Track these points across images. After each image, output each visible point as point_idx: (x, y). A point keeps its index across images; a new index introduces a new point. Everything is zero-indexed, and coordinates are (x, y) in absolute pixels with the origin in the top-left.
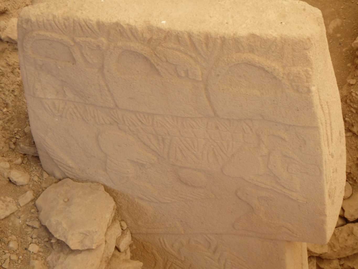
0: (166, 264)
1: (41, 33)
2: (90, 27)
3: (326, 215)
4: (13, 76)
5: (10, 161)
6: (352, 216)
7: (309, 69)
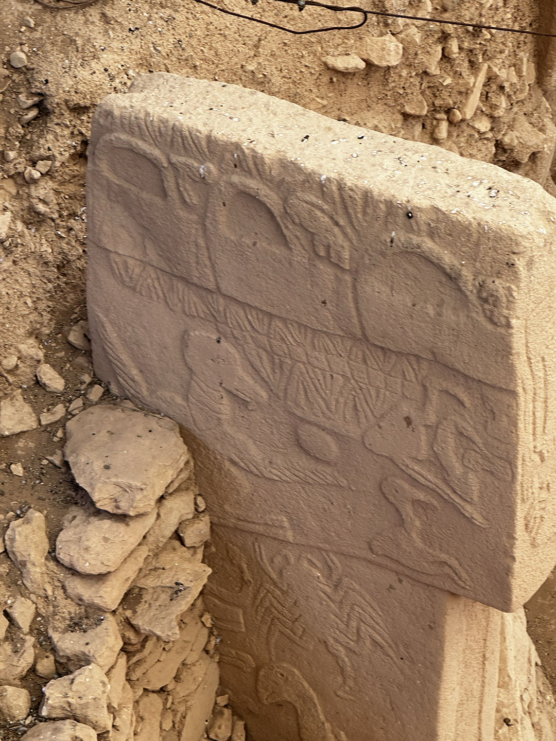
1: (123, 137)
2: (196, 142)
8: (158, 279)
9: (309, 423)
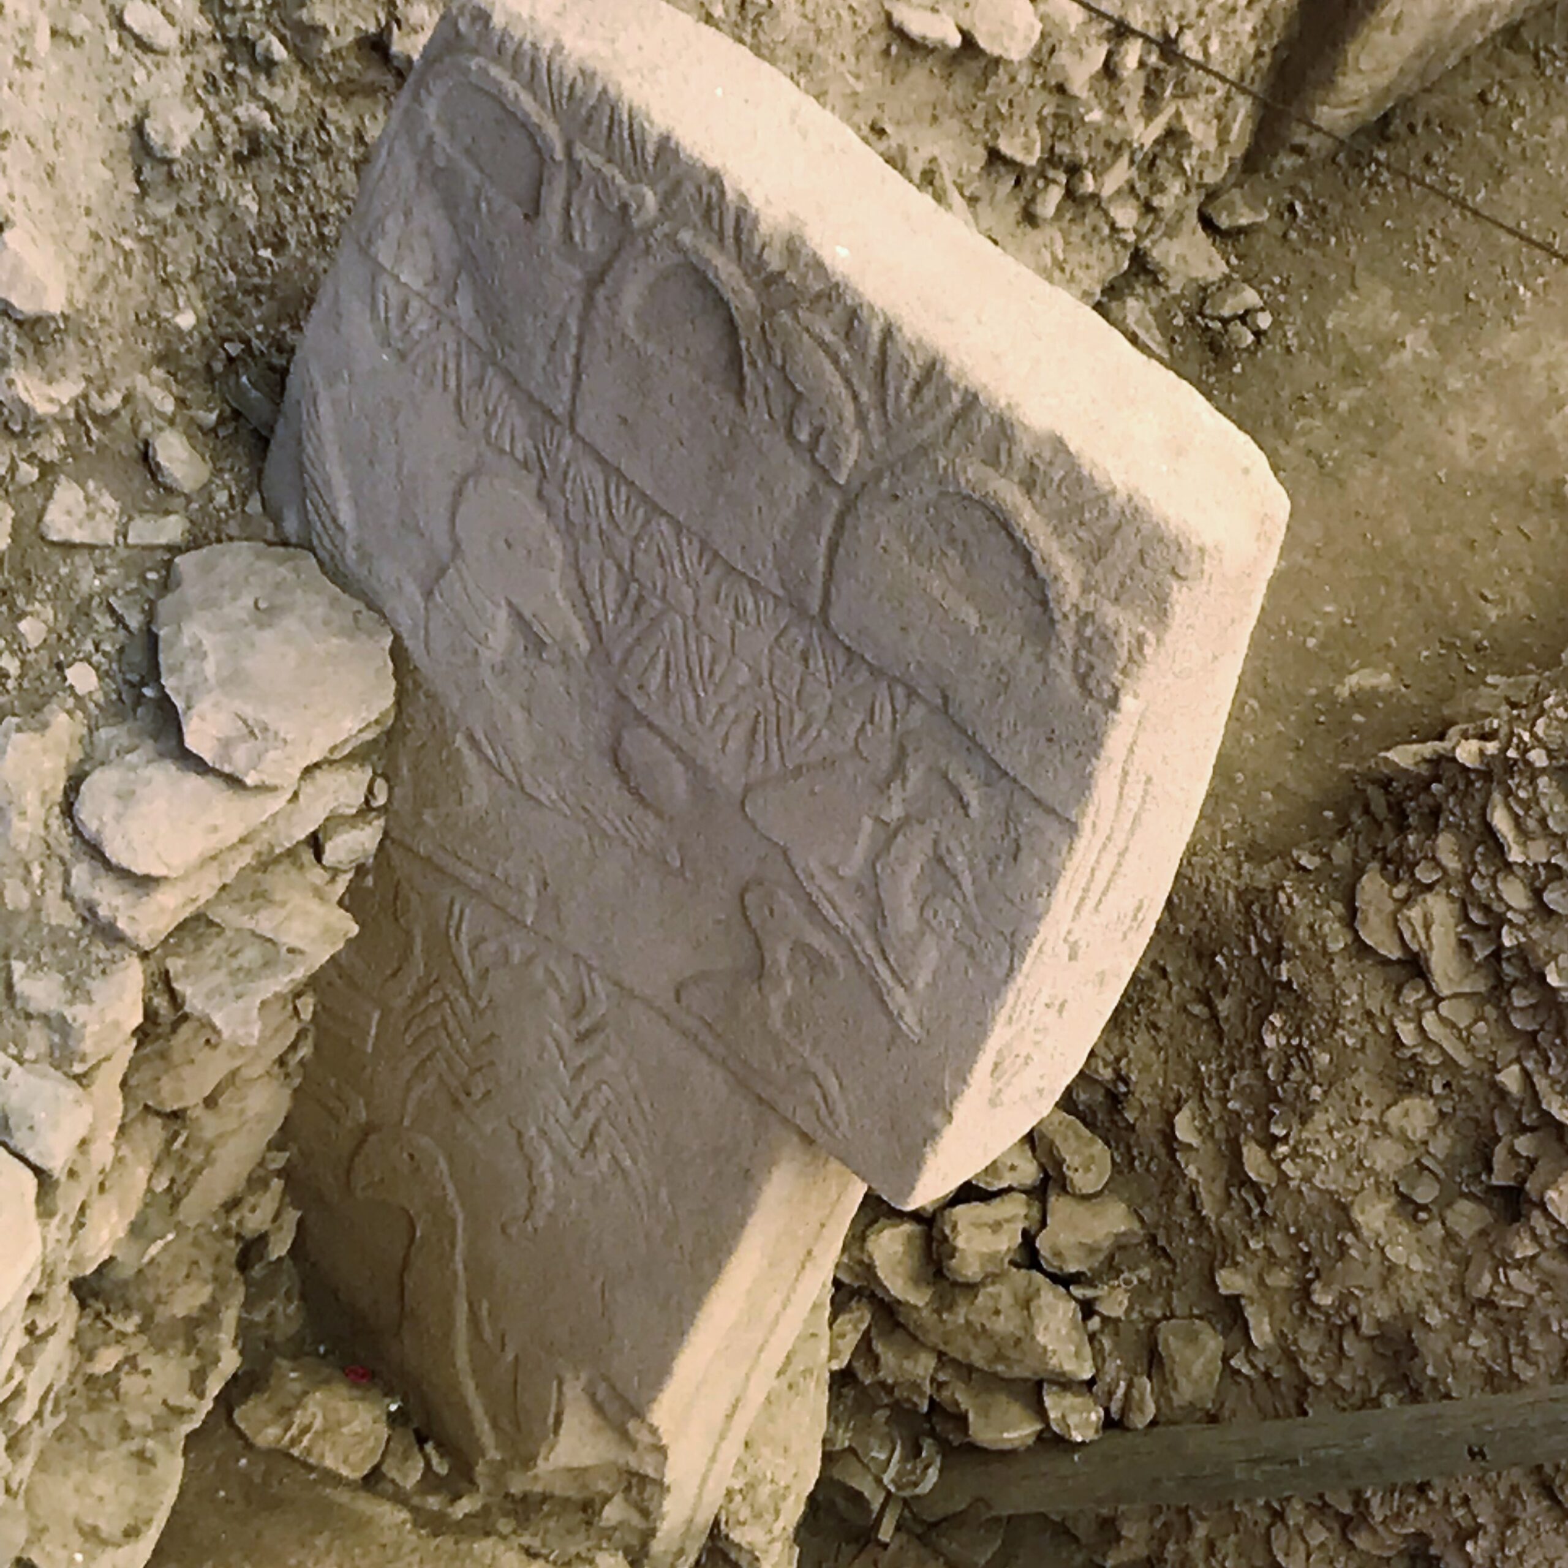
0: (426, 992)
1: (495, 71)
2: (637, 137)
3: (950, 1117)
4: (351, 175)
5: (181, 402)
6: (1058, 1254)
7: (1151, 637)
8: (458, 355)
9: (650, 726)
